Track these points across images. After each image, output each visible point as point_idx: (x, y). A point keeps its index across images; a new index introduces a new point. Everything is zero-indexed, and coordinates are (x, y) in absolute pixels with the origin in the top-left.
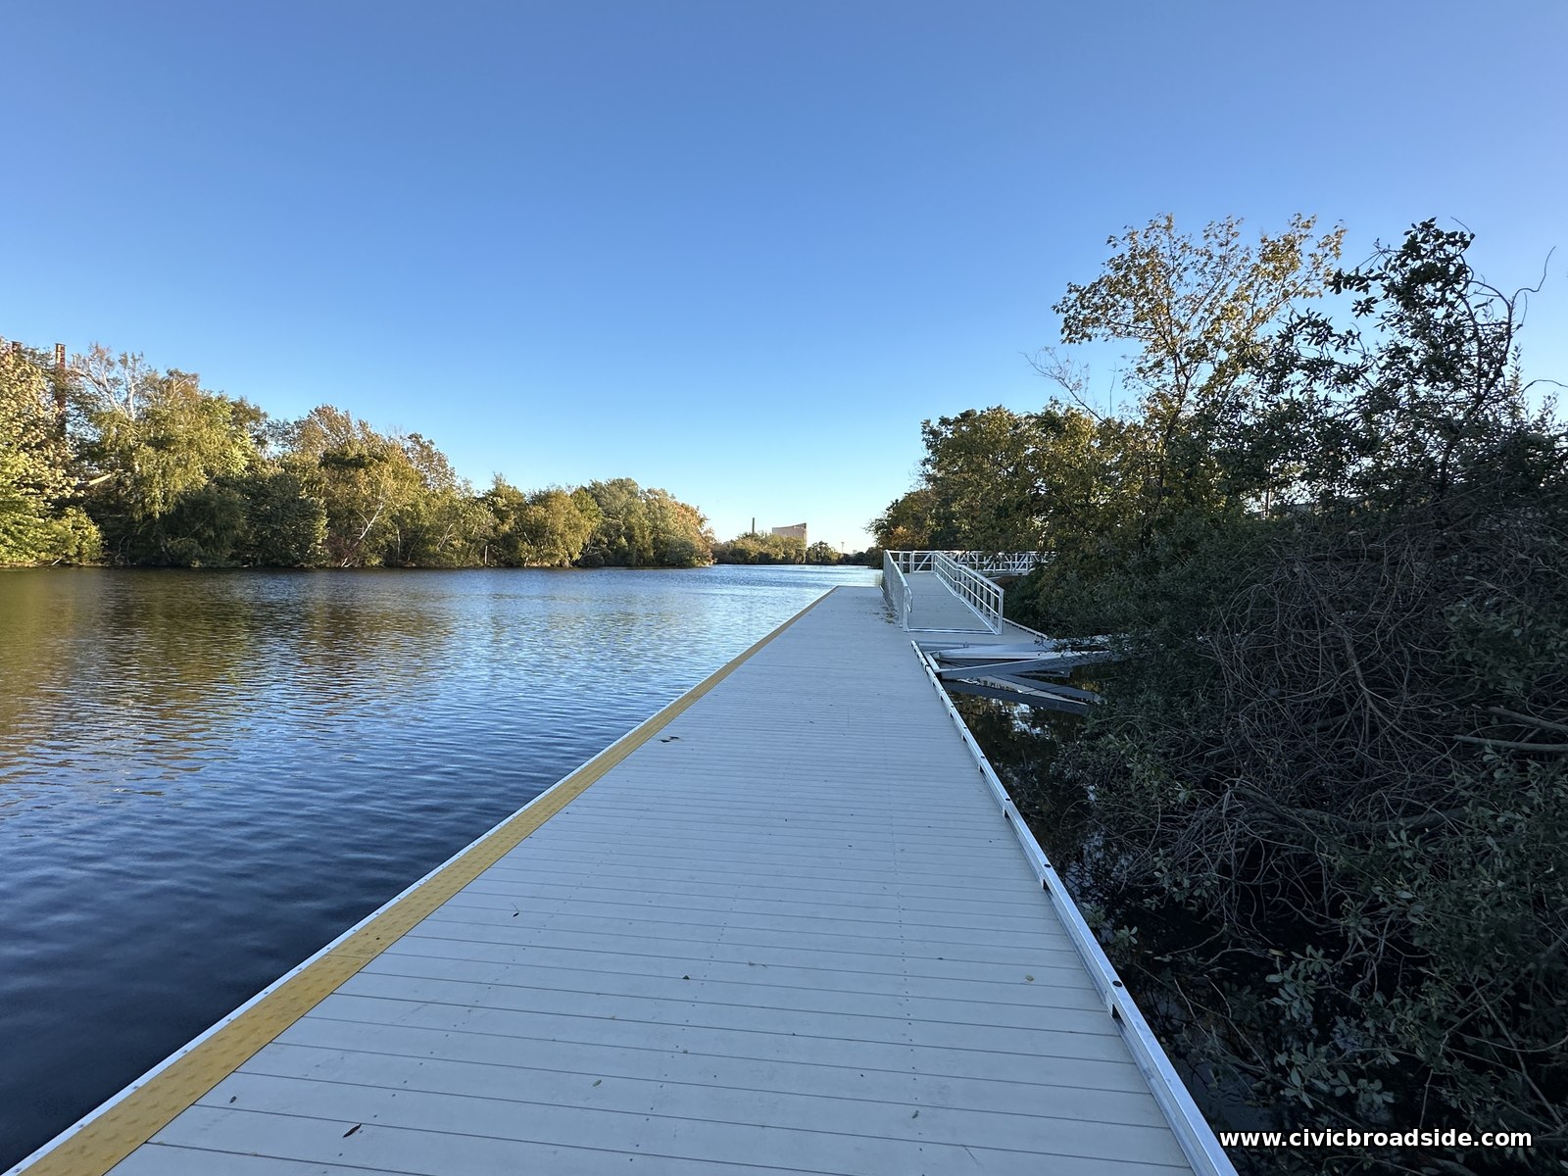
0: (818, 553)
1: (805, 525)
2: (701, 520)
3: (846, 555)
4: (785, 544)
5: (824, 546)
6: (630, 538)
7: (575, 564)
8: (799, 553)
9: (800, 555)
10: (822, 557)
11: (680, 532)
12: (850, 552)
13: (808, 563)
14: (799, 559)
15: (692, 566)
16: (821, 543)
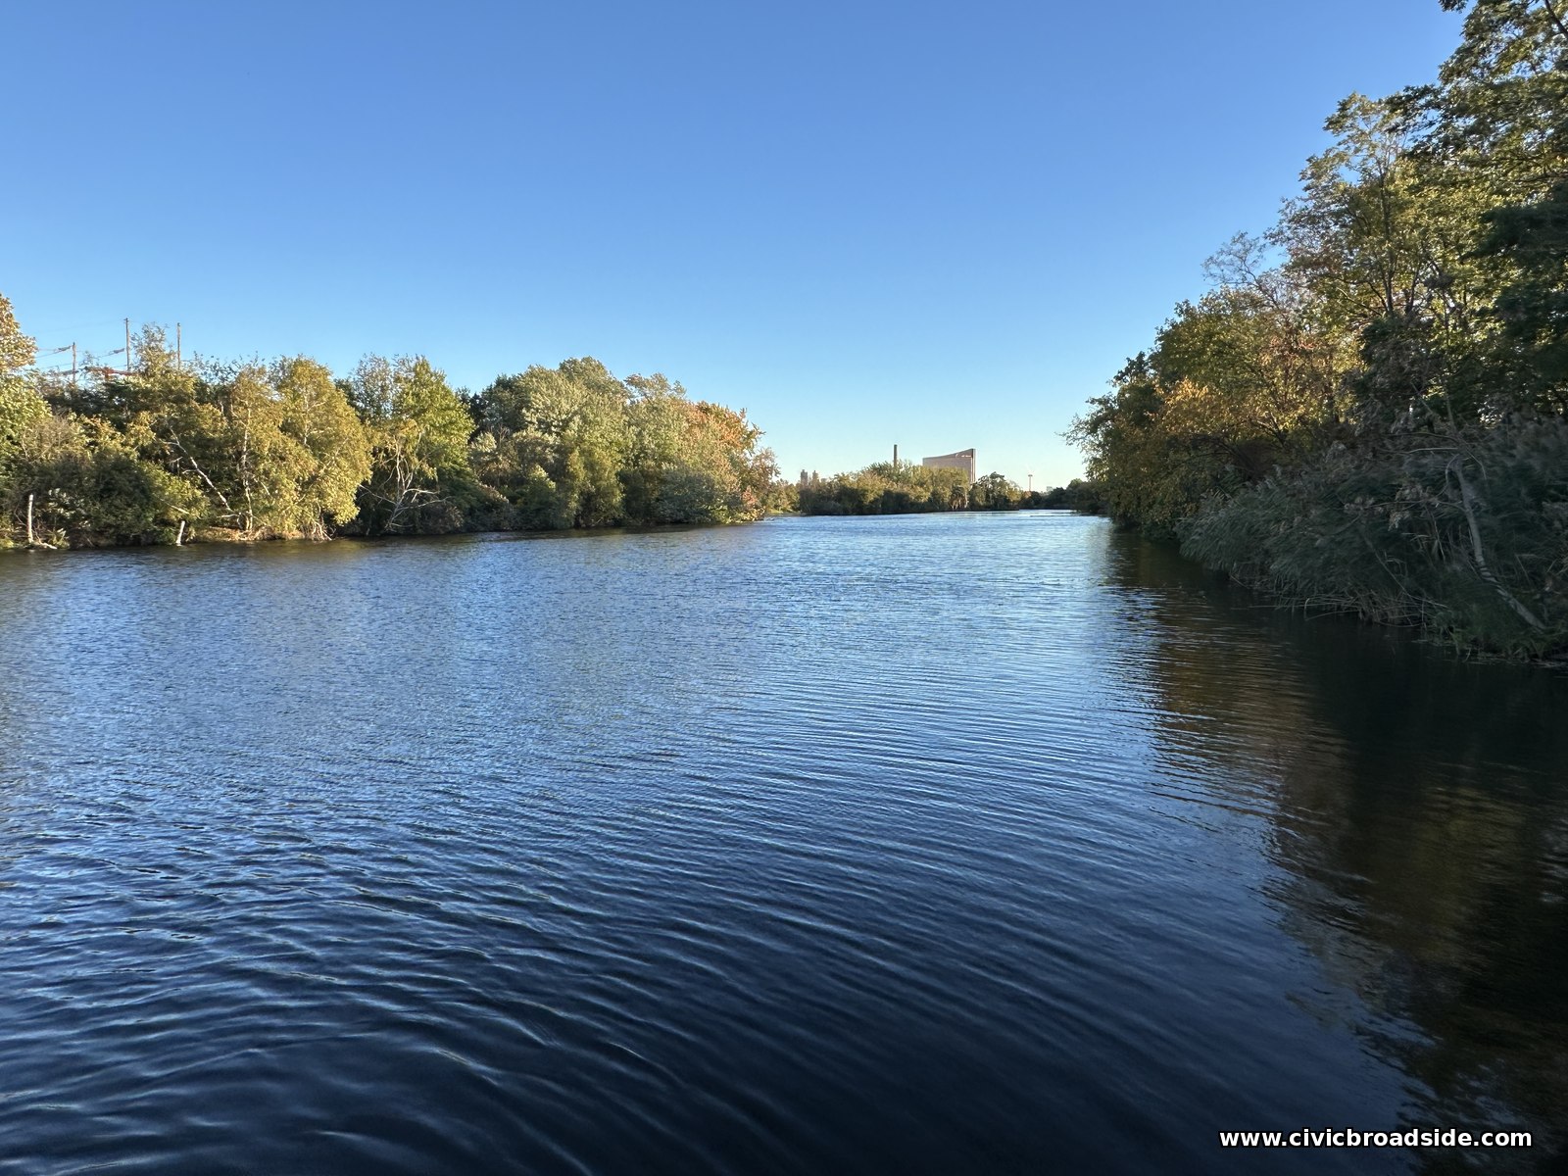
0: (988, 492)
1: (971, 452)
2: (750, 435)
3: (1035, 495)
4: (935, 481)
5: (998, 480)
6: (559, 471)
7: (341, 533)
8: (957, 493)
9: (961, 496)
10: (997, 499)
11: (690, 459)
12: (1042, 488)
13: (974, 507)
14: (957, 503)
15: (715, 524)
16: (994, 476)
